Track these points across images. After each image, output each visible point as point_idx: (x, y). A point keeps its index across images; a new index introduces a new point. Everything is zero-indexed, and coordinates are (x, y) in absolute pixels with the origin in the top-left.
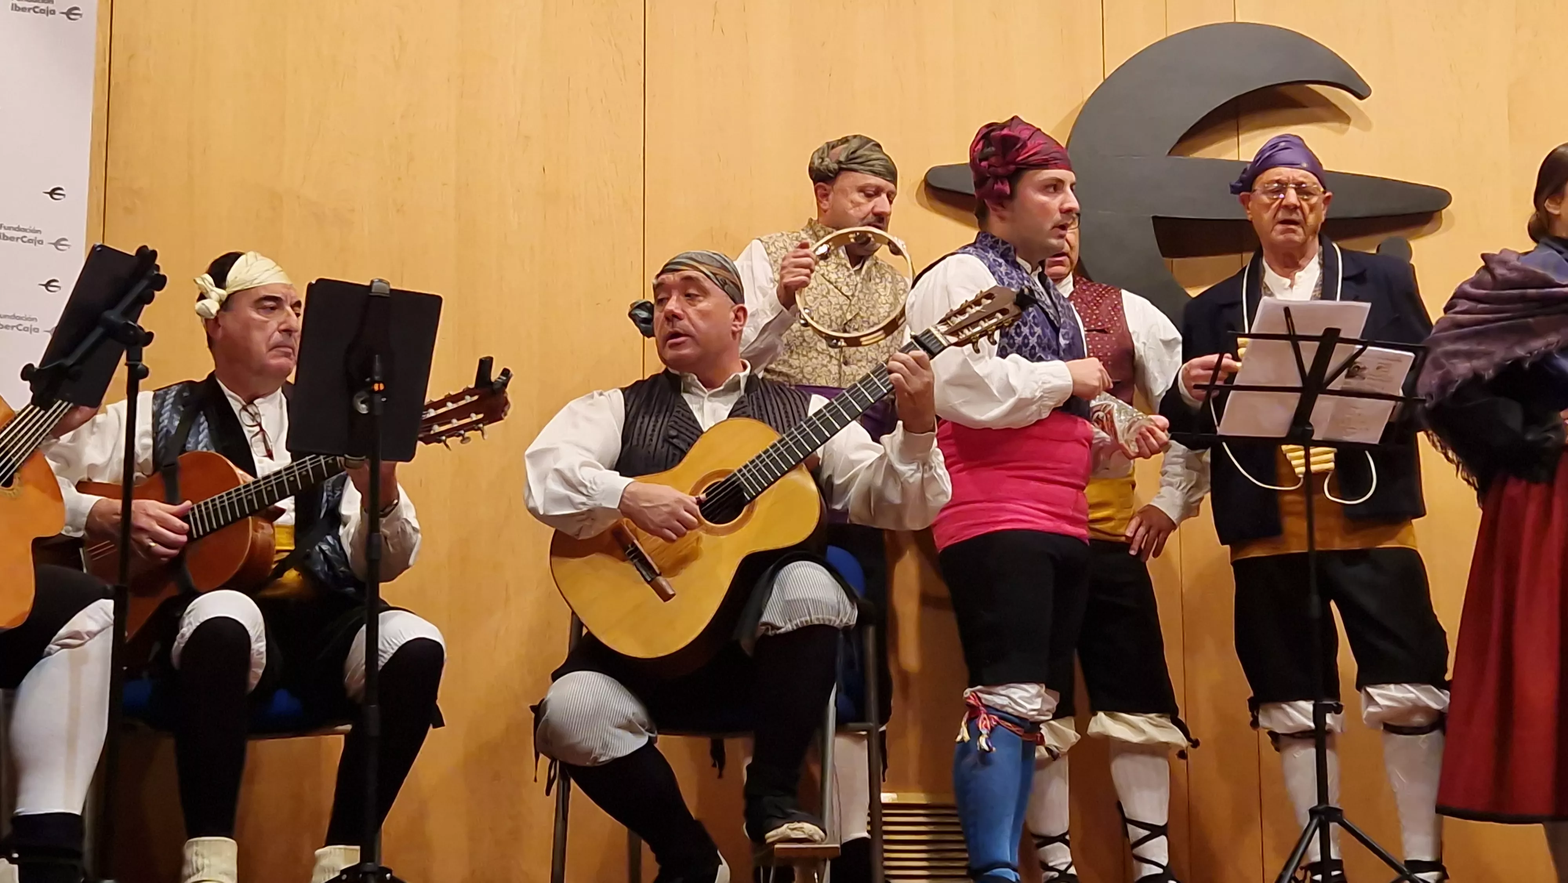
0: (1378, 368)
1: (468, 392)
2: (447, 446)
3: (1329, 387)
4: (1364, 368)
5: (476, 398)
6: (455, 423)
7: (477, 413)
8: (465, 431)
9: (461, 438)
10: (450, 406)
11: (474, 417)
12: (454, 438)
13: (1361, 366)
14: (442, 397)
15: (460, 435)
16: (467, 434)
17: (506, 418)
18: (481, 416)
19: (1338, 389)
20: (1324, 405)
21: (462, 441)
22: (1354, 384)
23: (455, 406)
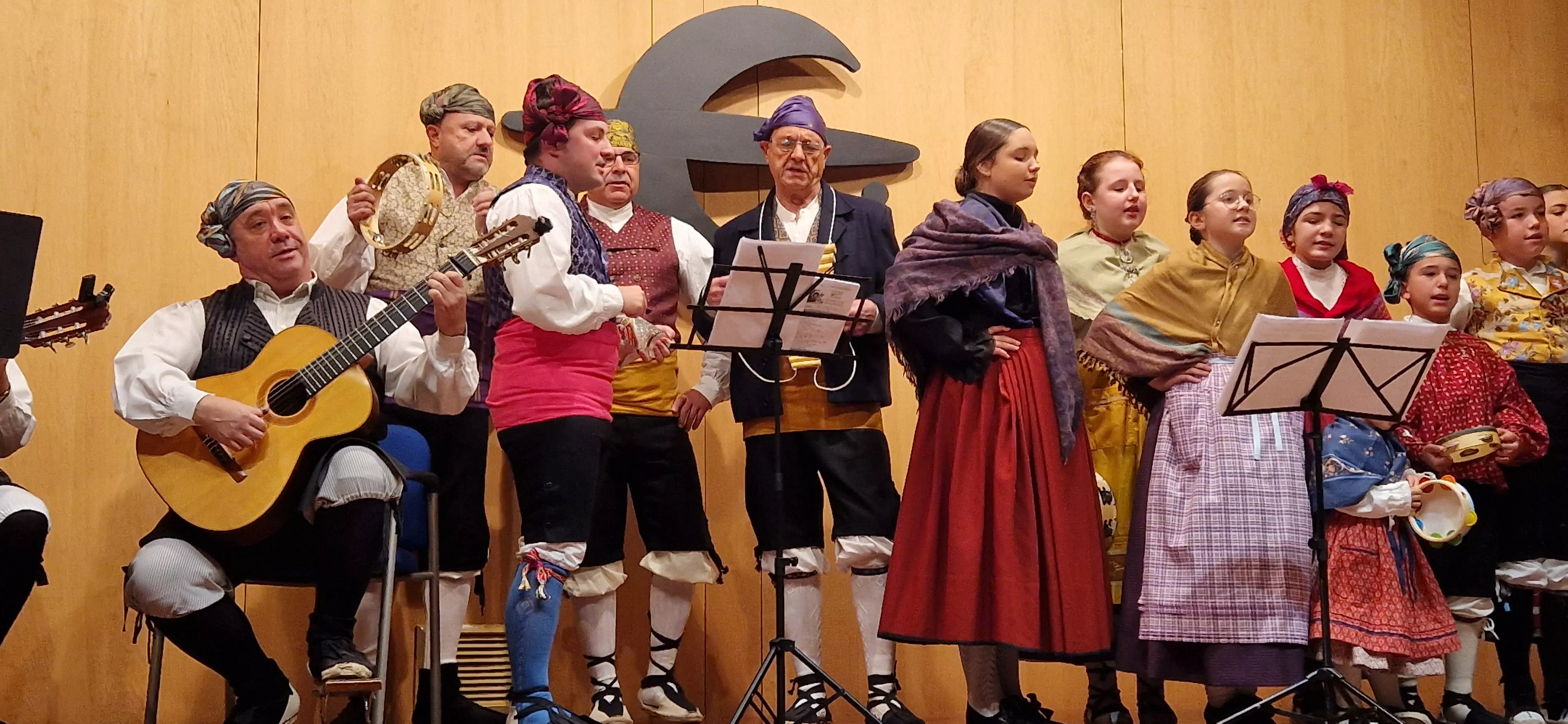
0: (832, 295)
1: (73, 303)
2: (54, 350)
3: (795, 309)
4: (822, 295)
5: (81, 308)
6: (61, 330)
7: (81, 323)
8: (69, 338)
9: (65, 343)
10: (57, 315)
11: (78, 326)
12: (59, 343)
13: (820, 293)
14: (51, 307)
15: (65, 341)
16: (71, 340)
17: (106, 328)
18: (84, 325)
19: (802, 310)
20: (791, 323)
21: (66, 345)
22: (814, 307)
23: (62, 314)
